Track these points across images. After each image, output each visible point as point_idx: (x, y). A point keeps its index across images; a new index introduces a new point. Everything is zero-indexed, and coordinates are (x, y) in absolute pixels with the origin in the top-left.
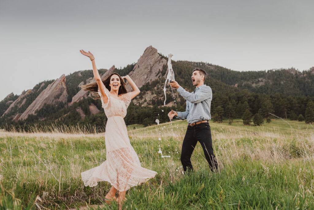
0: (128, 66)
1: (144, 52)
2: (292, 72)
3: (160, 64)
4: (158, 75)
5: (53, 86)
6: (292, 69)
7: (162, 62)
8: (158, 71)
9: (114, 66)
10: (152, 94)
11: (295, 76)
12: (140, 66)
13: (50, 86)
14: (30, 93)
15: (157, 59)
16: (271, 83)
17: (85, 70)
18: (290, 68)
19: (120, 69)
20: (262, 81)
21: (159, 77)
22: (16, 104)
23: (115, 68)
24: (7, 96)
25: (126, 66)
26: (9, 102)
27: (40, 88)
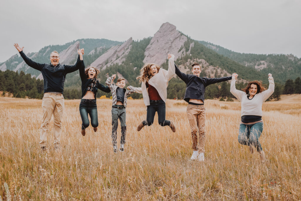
0: (145, 39)
1: (161, 27)
2: (291, 58)
3: (180, 40)
4: (182, 51)
5: (68, 52)
6: (291, 55)
7: (183, 39)
8: (181, 47)
9: (131, 38)
10: (185, 68)
11: (294, 62)
12: (159, 40)
13: (65, 51)
14: (37, 56)
15: (177, 35)
16: (272, 67)
17: (87, 38)
18: (289, 54)
19: (137, 41)
20: (264, 64)
21: (183, 53)
22: (23, 66)
23: (133, 40)
24: (12, 57)
25: (142, 39)
26: (15, 63)
27: (46, 52)
